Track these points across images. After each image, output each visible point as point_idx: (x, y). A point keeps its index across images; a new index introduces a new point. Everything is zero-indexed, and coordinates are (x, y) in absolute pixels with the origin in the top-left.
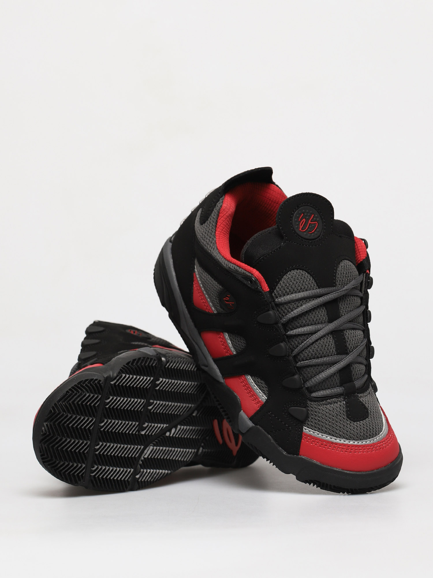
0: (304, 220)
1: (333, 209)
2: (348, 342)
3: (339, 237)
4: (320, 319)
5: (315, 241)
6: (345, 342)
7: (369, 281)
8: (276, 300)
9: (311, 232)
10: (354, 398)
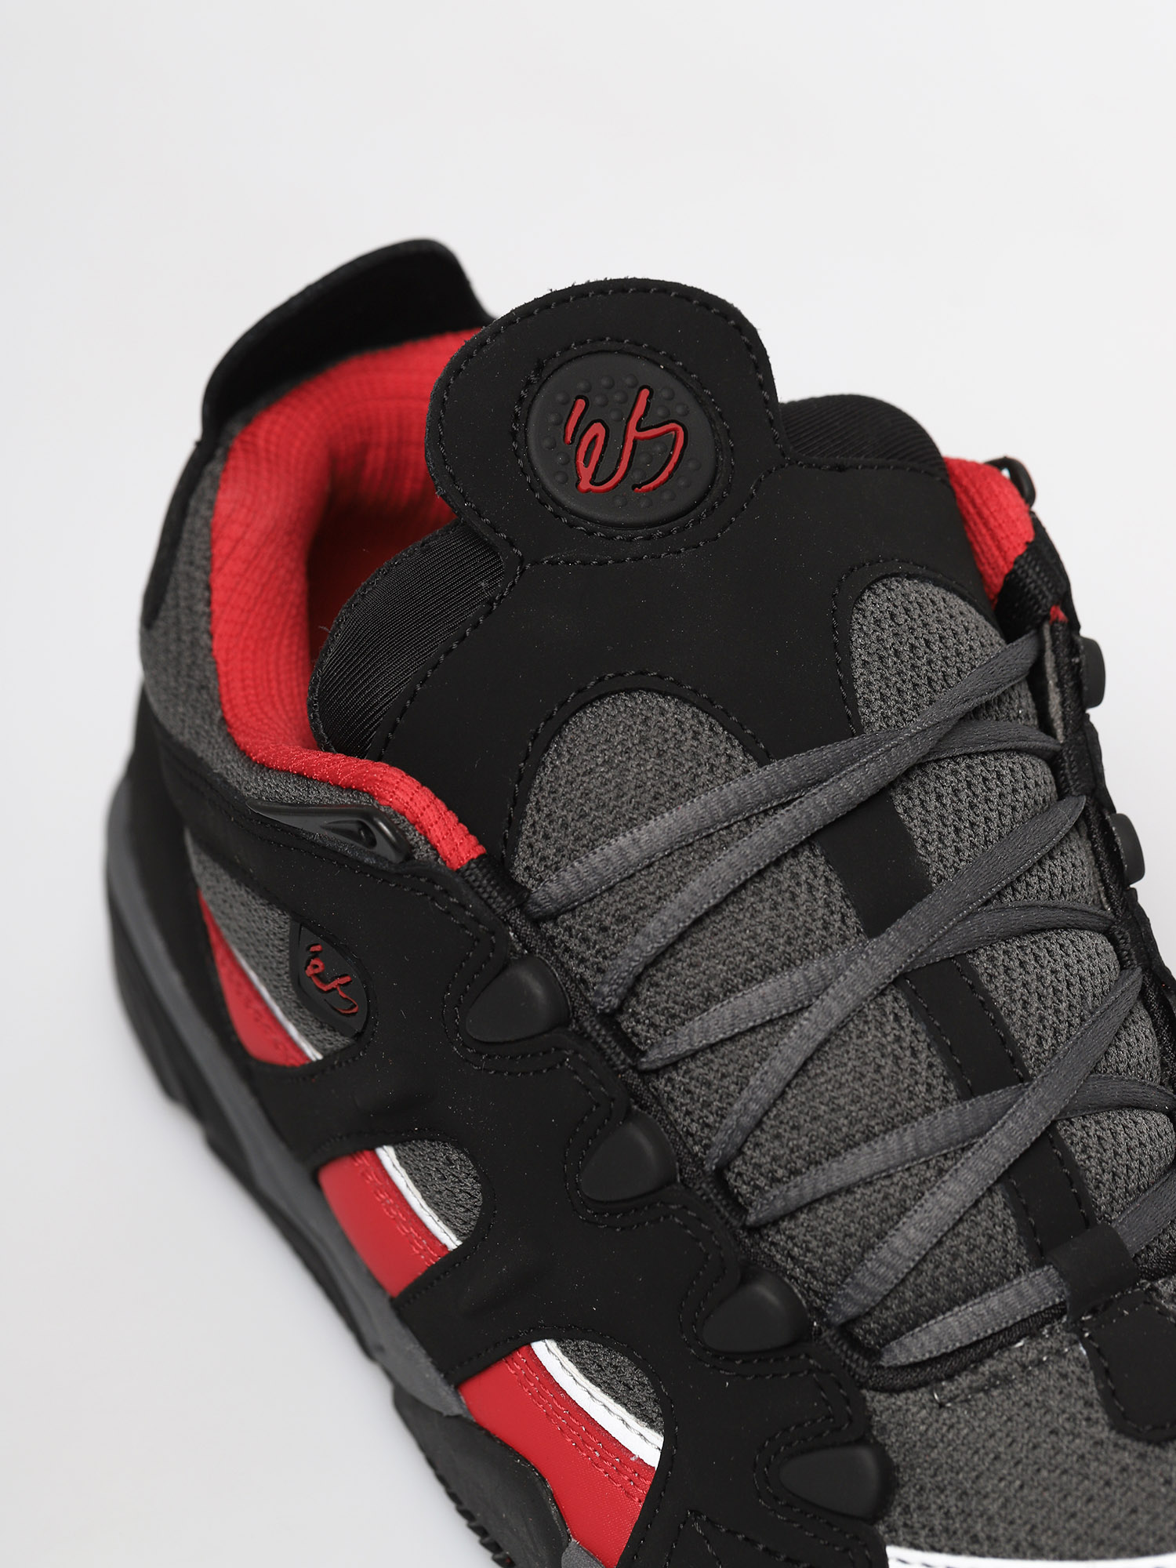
0: (598, 429)
1: (752, 332)
2: (1011, 1012)
3: (830, 470)
4: (809, 932)
5: (684, 527)
6: (998, 1021)
7: (1077, 660)
8: (538, 895)
9: (651, 485)
10: (1131, 1310)
